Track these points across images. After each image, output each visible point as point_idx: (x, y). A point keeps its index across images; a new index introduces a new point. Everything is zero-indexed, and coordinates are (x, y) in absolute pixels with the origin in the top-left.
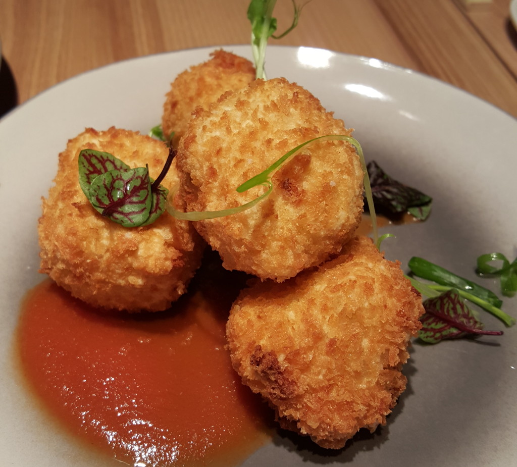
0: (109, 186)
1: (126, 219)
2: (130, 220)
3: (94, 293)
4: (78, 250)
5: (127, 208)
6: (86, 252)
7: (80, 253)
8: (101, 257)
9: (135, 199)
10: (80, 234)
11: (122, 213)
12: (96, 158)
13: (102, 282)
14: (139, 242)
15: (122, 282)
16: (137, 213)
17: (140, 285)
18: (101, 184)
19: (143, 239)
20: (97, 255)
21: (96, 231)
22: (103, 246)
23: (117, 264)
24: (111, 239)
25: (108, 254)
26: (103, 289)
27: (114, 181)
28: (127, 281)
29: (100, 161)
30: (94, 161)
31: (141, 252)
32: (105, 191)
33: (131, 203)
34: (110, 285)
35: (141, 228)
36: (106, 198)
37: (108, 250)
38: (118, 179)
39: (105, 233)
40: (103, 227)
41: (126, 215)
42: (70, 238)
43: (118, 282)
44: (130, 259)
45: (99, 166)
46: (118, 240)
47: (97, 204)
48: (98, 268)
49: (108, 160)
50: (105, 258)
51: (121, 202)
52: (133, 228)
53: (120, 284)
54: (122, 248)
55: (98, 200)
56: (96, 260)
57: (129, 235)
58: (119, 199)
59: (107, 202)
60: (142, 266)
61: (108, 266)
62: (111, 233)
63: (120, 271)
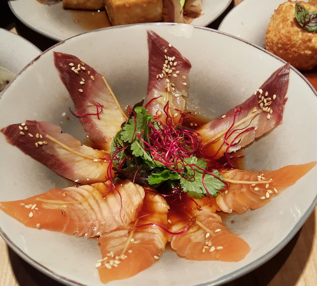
0: (304, 16)
1: (310, 28)
2: (311, 28)
3: (290, 56)
4: (290, 38)
5: (310, 24)
6: (293, 39)
7: (290, 40)
8: (297, 42)
9: (313, 21)
10: (292, 33)
11: (308, 26)
12: (300, 7)
13: (295, 52)
14: (313, 37)
15: (303, 53)
16: (314, 26)
17: (310, 54)
18: (302, 15)
19: (315, 36)
20: (296, 41)
21: (297, 32)
22: (299, 37)
23: (303, 45)
24: (303, 35)
25: (300, 41)
26: (295, 55)
27: (306, 15)
28: (305, 52)
29: (301, 8)
30: (299, 8)
31: (313, 41)
32: (303, 18)
33: (312, 23)
34: (297, 54)
35: (314, 32)
36: (303, 20)
37: (300, 40)
38: (307, 14)
39: (300, 33)
40: (300, 31)
41: (310, 27)
42: (287, 34)
43: (301, 53)
44: (308, 43)
45: (300, 9)
46: (305, 36)
47: (300, 22)
48: (295, 46)
49: (303, 8)
50: (299, 42)
51: (309, 22)
52: (312, 32)
53: (302, 53)
54: (307, 39)
55: (301, 20)
56: (295, 43)
57: (310, 34)
58: (307, 21)
59: (303, 22)
60: (313, 45)
61: (300, 45)
62: (302, 34)
63: (303, 48)
